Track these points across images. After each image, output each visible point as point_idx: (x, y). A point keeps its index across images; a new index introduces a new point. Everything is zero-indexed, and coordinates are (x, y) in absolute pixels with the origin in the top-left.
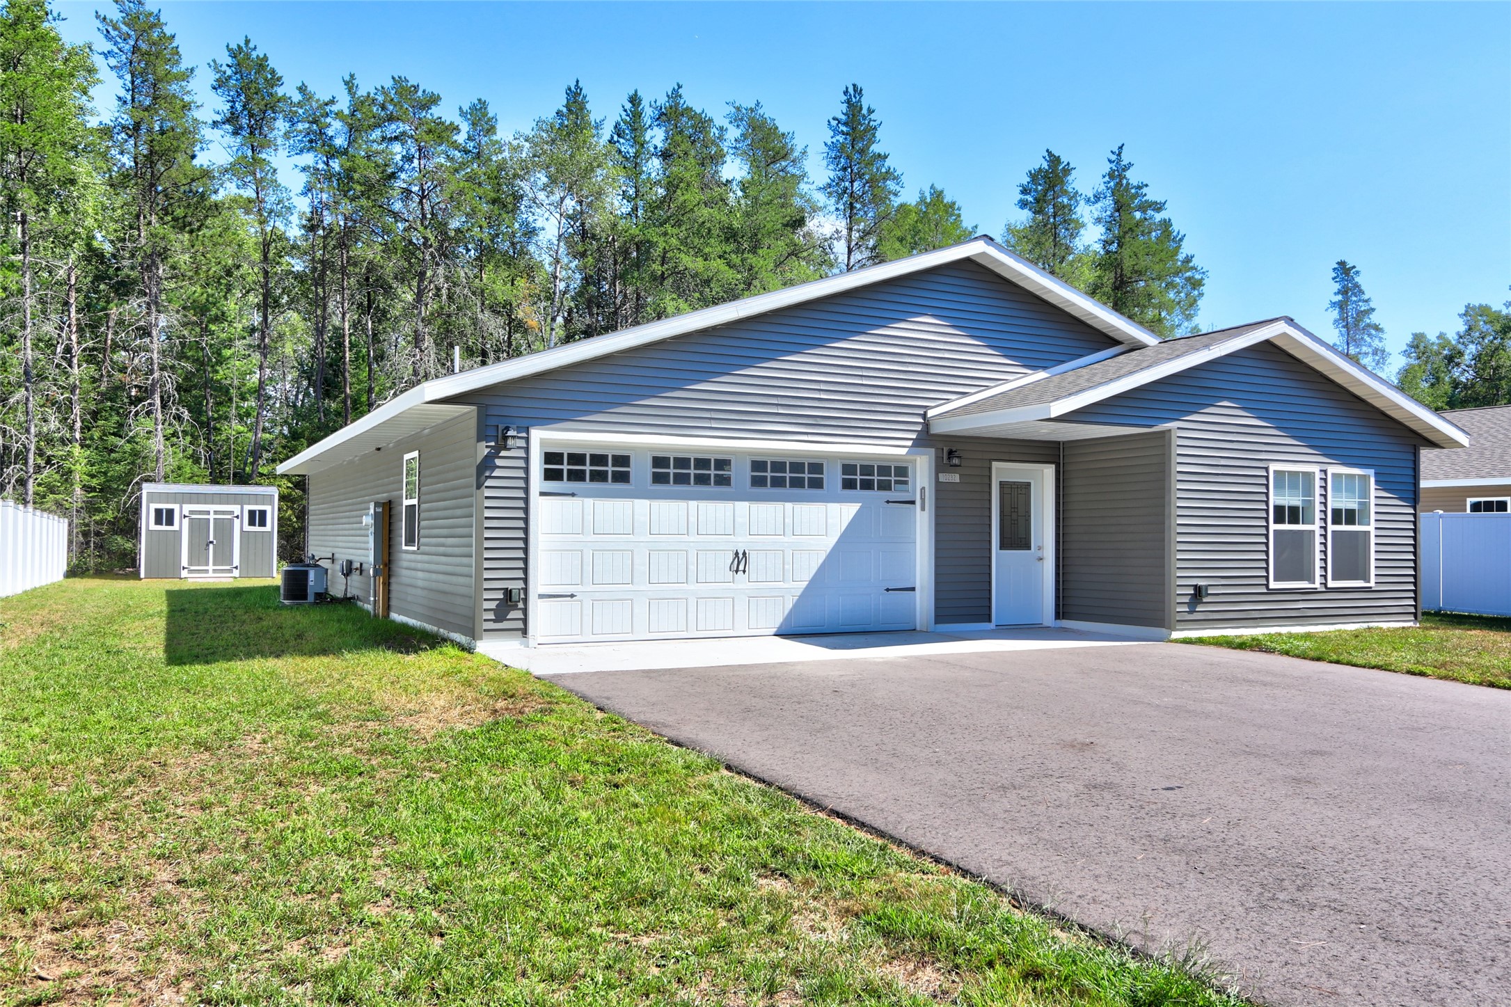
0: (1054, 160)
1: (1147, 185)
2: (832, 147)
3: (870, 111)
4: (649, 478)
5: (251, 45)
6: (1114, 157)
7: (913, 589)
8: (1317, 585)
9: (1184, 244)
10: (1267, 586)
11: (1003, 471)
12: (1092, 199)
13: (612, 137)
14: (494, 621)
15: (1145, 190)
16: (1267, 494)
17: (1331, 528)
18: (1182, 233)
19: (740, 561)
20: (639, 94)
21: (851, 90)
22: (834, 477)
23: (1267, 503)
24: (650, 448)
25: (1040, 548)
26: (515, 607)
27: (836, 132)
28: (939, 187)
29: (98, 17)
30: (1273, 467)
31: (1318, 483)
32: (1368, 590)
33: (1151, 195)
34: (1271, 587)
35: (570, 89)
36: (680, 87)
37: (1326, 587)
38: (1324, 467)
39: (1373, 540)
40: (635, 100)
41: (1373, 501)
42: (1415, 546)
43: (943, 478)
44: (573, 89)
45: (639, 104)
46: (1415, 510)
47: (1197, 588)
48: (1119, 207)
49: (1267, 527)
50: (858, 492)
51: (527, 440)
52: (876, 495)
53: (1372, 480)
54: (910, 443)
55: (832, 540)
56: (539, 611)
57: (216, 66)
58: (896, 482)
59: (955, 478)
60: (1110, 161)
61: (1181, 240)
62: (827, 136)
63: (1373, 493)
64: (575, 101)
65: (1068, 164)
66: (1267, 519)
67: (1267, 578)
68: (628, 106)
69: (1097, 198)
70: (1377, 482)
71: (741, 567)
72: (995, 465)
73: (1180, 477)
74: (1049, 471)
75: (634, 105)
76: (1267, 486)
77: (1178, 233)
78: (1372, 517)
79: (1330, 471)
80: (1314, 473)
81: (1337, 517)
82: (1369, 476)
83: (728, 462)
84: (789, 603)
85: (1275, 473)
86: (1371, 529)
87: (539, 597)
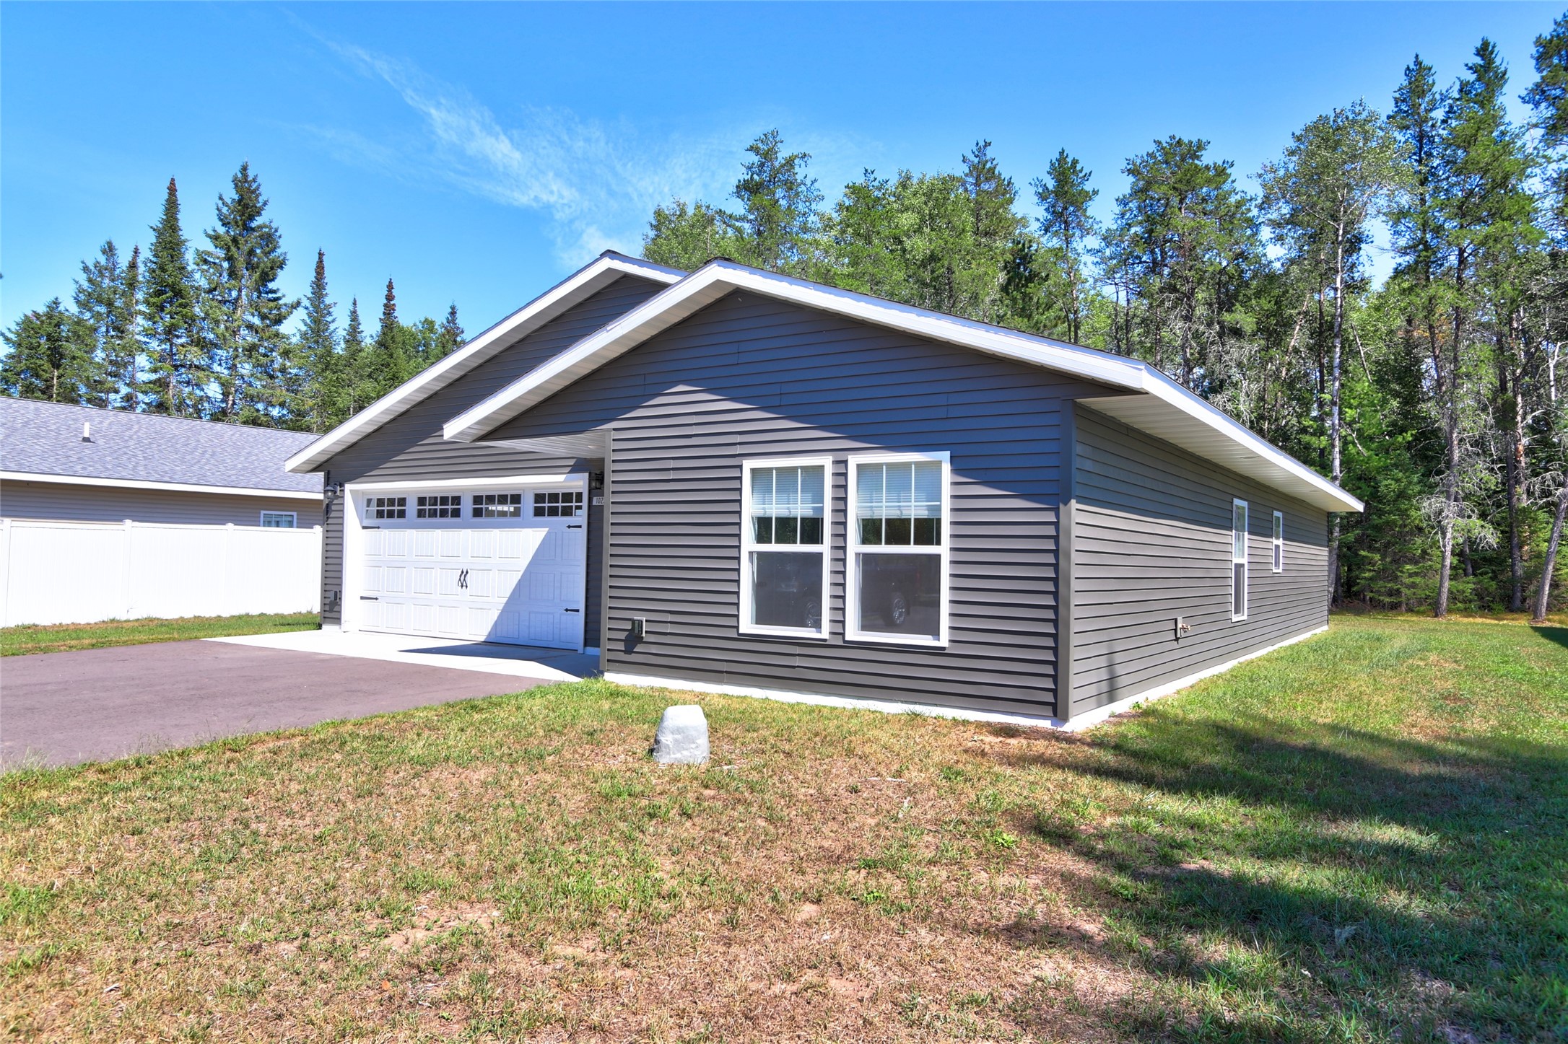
4: (416, 513)
7: (578, 610)
8: (825, 634)
10: (737, 628)
14: (329, 612)
16: (739, 502)
17: (854, 546)
19: (464, 579)
22: (528, 506)
23: (739, 513)
24: (416, 491)
26: (337, 604)
30: (748, 465)
31: (828, 481)
32: (938, 652)
34: (743, 631)
37: (842, 640)
38: (841, 456)
39: (946, 569)
41: (947, 505)
43: (594, 501)
47: (634, 623)
49: (738, 548)
50: (546, 519)
51: (344, 491)
52: (560, 521)
53: (946, 468)
55: (528, 561)
56: (348, 607)
58: (575, 508)
63: (947, 491)
66: (739, 537)
67: (738, 618)
70: (956, 470)
71: (464, 583)
76: (738, 490)
78: (946, 530)
79: (854, 460)
80: (823, 467)
81: (870, 530)
82: (940, 462)
83: (459, 498)
84: (494, 615)
85: (754, 471)
86: (943, 550)
87: (362, 598)
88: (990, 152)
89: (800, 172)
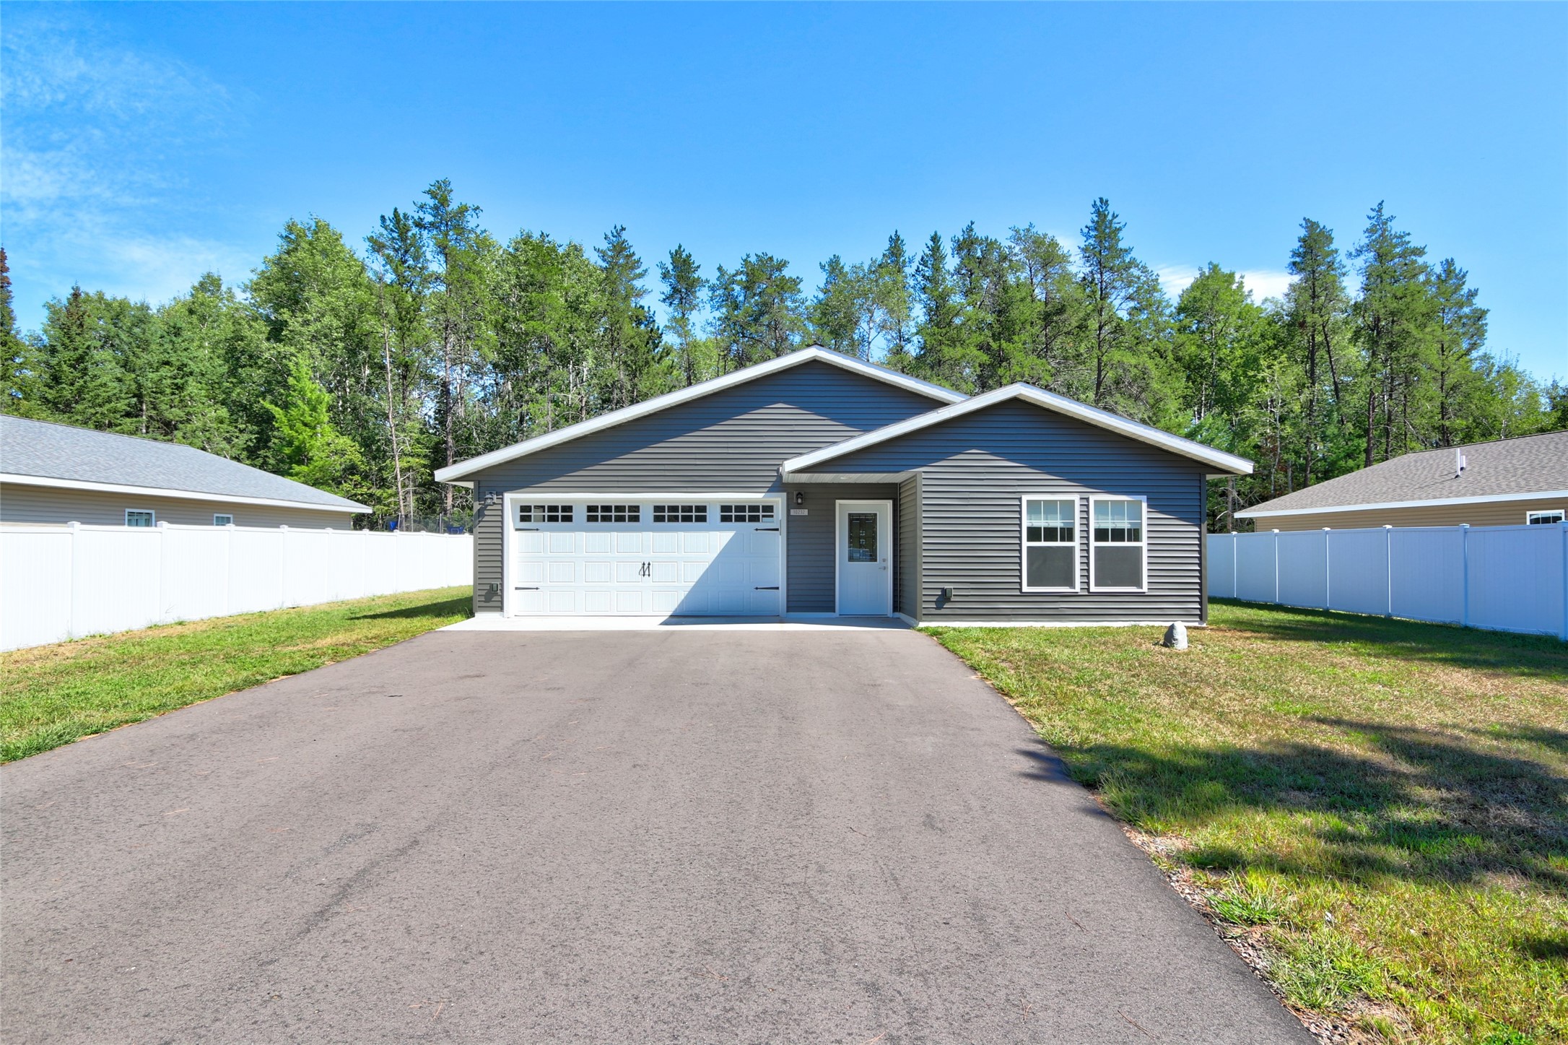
0: (1311, 225)
1: (1409, 234)
2: (1085, 250)
3: (1114, 216)
4: (585, 518)
5: (682, 249)
6: (1373, 214)
7: (777, 588)
8: (1077, 589)
9: (1468, 278)
10: (1020, 589)
11: (845, 508)
12: (1354, 253)
13: (918, 268)
14: (485, 602)
15: (1407, 239)
16: (1020, 519)
17: (1093, 544)
18: (1464, 270)
19: (645, 569)
20: (938, 234)
21: (1098, 203)
22: (714, 514)
23: (1020, 525)
24: (585, 500)
25: (884, 560)
26: (497, 594)
27: (1088, 237)
28: (1215, 262)
29: (595, 250)
30: (1025, 498)
31: (1077, 508)
32: (1142, 595)
33: (1414, 242)
34: (1023, 591)
35: (891, 237)
36: (972, 223)
37: (1089, 592)
38: (1085, 496)
39: (1145, 554)
40: (935, 239)
41: (1145, 522)
42: (1200, 558)
43: (793, 512)
44: (893, 237)
45: (939, 241)
46: (1200, 528)
47: (944, 591)
48: (1380, 257)
49: (1020, 545)
50: (733, 524)
51: (502, 499)
52: (748, 526)
53: (1144, 505)
54: (766, 490)
55: (716, 555)
56: (510, 596)
57: (662, 266)
58: (763, 516)
59: (805, 512)
60: (1369, 218)
61: (1464, 276)
62: (1082, 242)
63: (1145, 515)
64: (896, 248)
65: (1324, 227)
66: (1020, 538)
67: (1020, 583)
68: (930, 243)
69: (1359, 252)
70: (1149, 506)
71: (647, 573)
72: (838, 502)
73: (925, 508)
74: (889, 503)
75: (934, 242)
76: (1020, 512)
77: (1461, 270)
78: (1145, 534)
79: (1093, 498)
80: (1074, 501)
81: (1101, 534)
82: (1141, 501)
83: (638, 507)
84: (682, 596)
85: (1028, 502)
86: (1144, 544)
87: (516, 588)
88: (624, 235)
89: (471, 221)
